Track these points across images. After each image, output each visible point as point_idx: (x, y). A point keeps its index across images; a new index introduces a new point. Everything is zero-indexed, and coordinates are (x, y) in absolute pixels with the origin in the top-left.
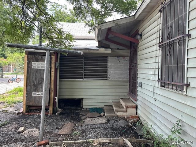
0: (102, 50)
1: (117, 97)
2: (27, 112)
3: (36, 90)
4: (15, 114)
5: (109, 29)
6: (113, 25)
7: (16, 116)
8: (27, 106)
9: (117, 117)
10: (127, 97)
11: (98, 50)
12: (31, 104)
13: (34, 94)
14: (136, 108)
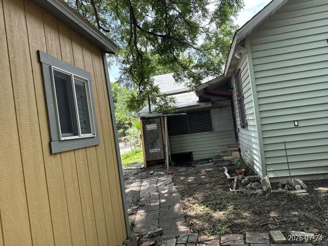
0: (203, 105)
1: (225, 146)
2: (147, 167)
3: (153, 147)
4: (138, 169)
5: (205, 89)
6: (207, 85)
7: (140, 170)
8: (147, 162)
9: (223, 160)
10: (236, 145)
11: (199, 105)
12: (150, 159)
13: (152, 151)
14: (240, 151)
